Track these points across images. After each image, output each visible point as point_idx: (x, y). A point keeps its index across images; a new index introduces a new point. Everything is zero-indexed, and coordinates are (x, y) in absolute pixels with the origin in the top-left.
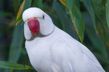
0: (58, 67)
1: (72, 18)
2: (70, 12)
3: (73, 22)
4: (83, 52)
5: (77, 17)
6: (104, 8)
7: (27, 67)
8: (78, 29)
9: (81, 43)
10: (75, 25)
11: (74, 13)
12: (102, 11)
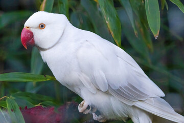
0: (88, 78)
1: (105, 17)
2: (103, 11)
3: (107, 23)
4: (117, 56)
5: (111, 15)
6: (143, 2)
7: (49, 78)
8: (114, 31)
9: (117, 45)
10: (109, 26)
11: (107, 11)
12: (140, 6)
